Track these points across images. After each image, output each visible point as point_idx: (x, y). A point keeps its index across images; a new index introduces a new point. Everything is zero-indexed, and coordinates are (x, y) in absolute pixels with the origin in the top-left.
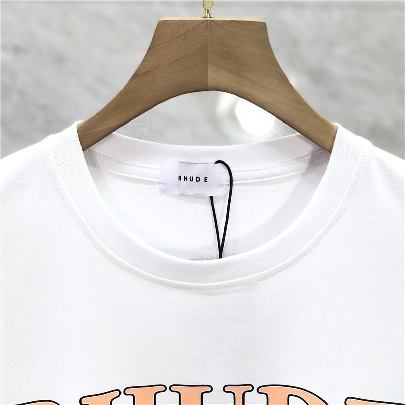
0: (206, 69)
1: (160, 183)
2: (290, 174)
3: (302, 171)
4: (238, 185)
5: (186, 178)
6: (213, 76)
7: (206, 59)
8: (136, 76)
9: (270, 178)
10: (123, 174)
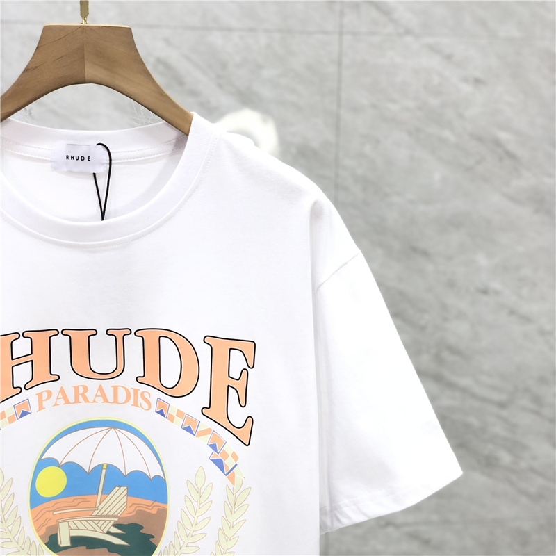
0: (84, 65)
1: (51, 161)
2: (159, 155)
3: (169, 152)
4: (116, 163)
5: (72, 158)
6: (89, 71)
7: (83, 58)
8: (26, 70)
9: (143, 158)
10: (20, 153)
